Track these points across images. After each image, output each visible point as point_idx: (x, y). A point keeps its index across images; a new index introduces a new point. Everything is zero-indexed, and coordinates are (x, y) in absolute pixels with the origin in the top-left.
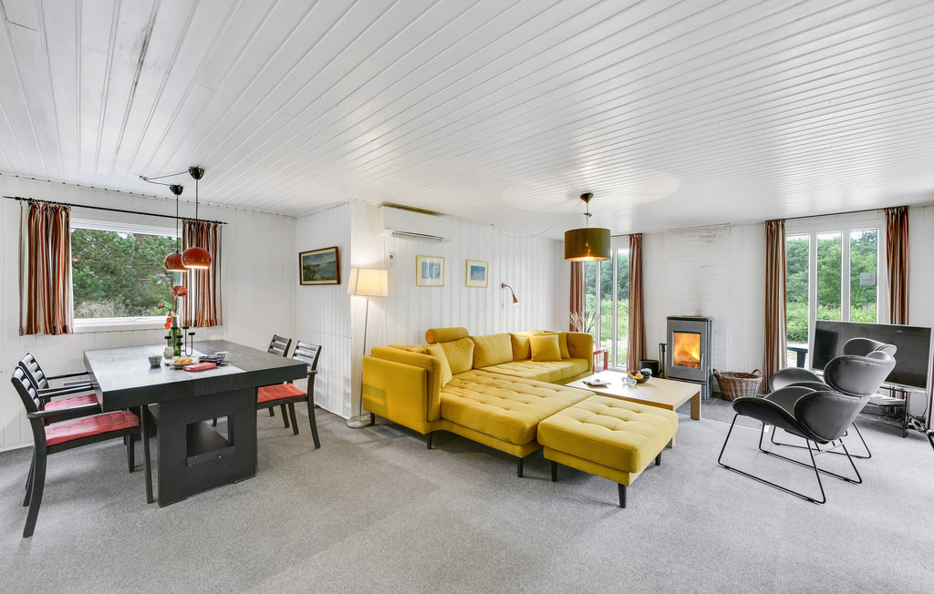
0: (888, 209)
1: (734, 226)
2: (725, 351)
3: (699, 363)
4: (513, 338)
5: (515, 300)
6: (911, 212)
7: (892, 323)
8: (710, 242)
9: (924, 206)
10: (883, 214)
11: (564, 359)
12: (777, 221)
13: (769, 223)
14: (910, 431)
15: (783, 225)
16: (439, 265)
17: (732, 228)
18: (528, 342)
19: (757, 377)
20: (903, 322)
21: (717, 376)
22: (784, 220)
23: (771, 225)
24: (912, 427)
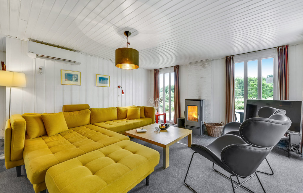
0: (278, 47)
1: (214, 60)
2: (210, 114)
3: (197, 119)
4: (118, 109)
5: (123, 93)
6: (289, 48)
7: (280, 99)
8: (204, 67)
9: (295, 44)
10: (276, 50)
11: (141, 118)
12: (230, 56)
13: (227, 57)
14: (291, 152)
15: (233, 58)
16: (77, 75)
17: (213, 61)
18: (127, 111)
19: (222, 125)
20: (286, 99)
21: (205, 125)
22: (233, 56)
23: (228, 58)
24: (292, 150)
